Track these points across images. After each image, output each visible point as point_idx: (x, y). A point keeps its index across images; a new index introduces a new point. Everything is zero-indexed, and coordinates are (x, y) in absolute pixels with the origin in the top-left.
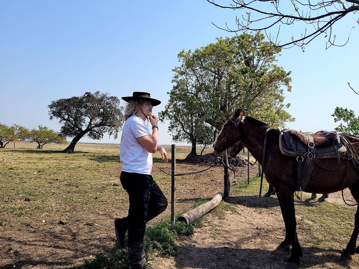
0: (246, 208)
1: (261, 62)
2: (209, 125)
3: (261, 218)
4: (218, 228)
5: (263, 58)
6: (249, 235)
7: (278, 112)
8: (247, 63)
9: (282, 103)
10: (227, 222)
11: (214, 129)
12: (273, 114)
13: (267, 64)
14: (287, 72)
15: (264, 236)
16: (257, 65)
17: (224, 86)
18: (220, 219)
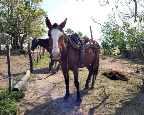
0: (43, 74)
1: (33, 5)
2: (7, 34)
3: (52, 78)
4: (35, 88)
5: (34, 3)
6: (51, 88)
7: (42, 30)
8: (26, 4)
9: (44, 26)
10: (38, 84)
11: (11, 36)
12: (40, 30)
13: (36, 6)
14: (46, 12)
15: (59, 87)
16: (32, 6)
17: (14, 15)
18: (34, 83)
